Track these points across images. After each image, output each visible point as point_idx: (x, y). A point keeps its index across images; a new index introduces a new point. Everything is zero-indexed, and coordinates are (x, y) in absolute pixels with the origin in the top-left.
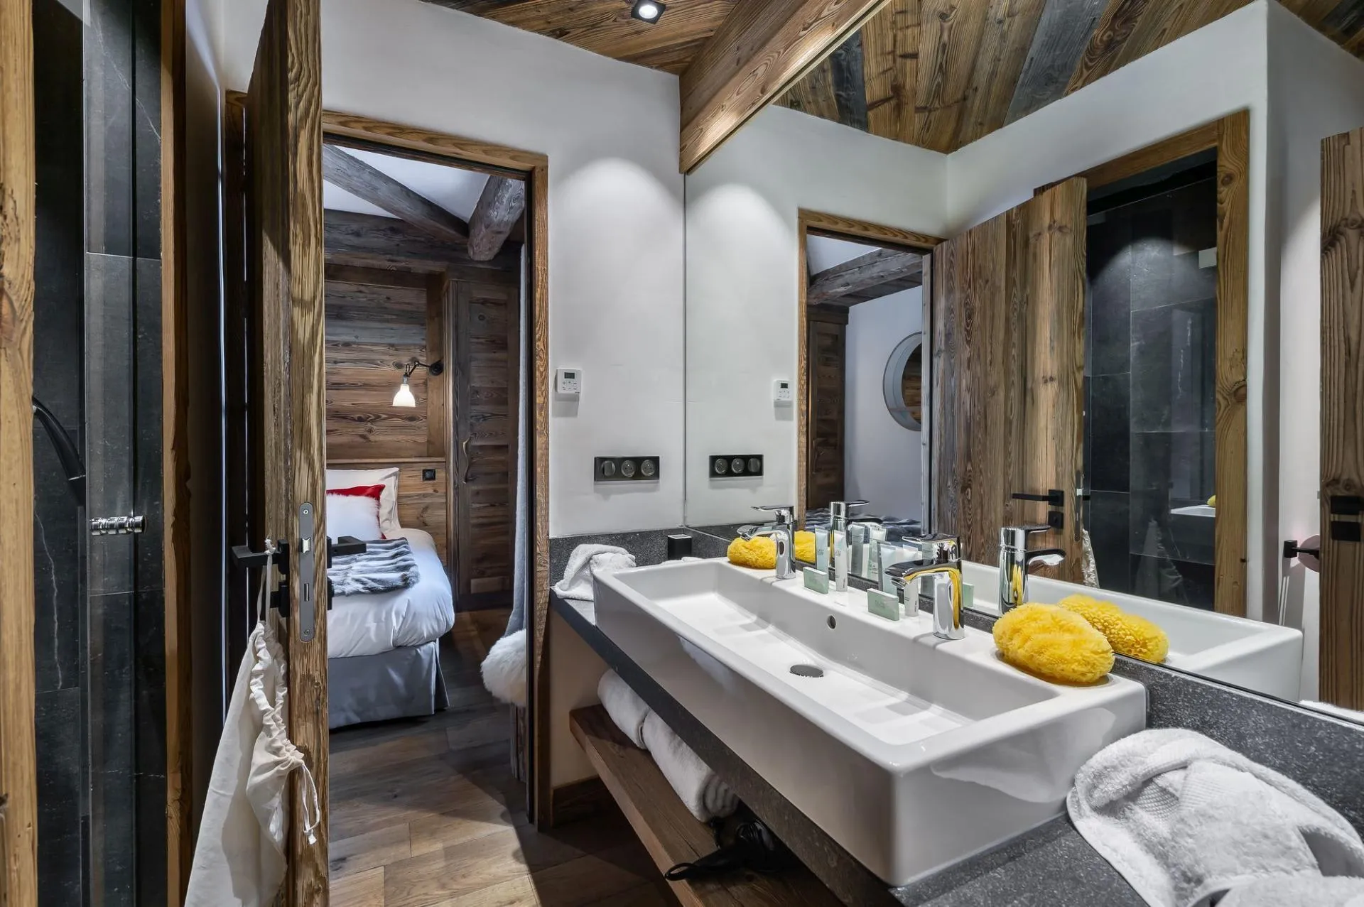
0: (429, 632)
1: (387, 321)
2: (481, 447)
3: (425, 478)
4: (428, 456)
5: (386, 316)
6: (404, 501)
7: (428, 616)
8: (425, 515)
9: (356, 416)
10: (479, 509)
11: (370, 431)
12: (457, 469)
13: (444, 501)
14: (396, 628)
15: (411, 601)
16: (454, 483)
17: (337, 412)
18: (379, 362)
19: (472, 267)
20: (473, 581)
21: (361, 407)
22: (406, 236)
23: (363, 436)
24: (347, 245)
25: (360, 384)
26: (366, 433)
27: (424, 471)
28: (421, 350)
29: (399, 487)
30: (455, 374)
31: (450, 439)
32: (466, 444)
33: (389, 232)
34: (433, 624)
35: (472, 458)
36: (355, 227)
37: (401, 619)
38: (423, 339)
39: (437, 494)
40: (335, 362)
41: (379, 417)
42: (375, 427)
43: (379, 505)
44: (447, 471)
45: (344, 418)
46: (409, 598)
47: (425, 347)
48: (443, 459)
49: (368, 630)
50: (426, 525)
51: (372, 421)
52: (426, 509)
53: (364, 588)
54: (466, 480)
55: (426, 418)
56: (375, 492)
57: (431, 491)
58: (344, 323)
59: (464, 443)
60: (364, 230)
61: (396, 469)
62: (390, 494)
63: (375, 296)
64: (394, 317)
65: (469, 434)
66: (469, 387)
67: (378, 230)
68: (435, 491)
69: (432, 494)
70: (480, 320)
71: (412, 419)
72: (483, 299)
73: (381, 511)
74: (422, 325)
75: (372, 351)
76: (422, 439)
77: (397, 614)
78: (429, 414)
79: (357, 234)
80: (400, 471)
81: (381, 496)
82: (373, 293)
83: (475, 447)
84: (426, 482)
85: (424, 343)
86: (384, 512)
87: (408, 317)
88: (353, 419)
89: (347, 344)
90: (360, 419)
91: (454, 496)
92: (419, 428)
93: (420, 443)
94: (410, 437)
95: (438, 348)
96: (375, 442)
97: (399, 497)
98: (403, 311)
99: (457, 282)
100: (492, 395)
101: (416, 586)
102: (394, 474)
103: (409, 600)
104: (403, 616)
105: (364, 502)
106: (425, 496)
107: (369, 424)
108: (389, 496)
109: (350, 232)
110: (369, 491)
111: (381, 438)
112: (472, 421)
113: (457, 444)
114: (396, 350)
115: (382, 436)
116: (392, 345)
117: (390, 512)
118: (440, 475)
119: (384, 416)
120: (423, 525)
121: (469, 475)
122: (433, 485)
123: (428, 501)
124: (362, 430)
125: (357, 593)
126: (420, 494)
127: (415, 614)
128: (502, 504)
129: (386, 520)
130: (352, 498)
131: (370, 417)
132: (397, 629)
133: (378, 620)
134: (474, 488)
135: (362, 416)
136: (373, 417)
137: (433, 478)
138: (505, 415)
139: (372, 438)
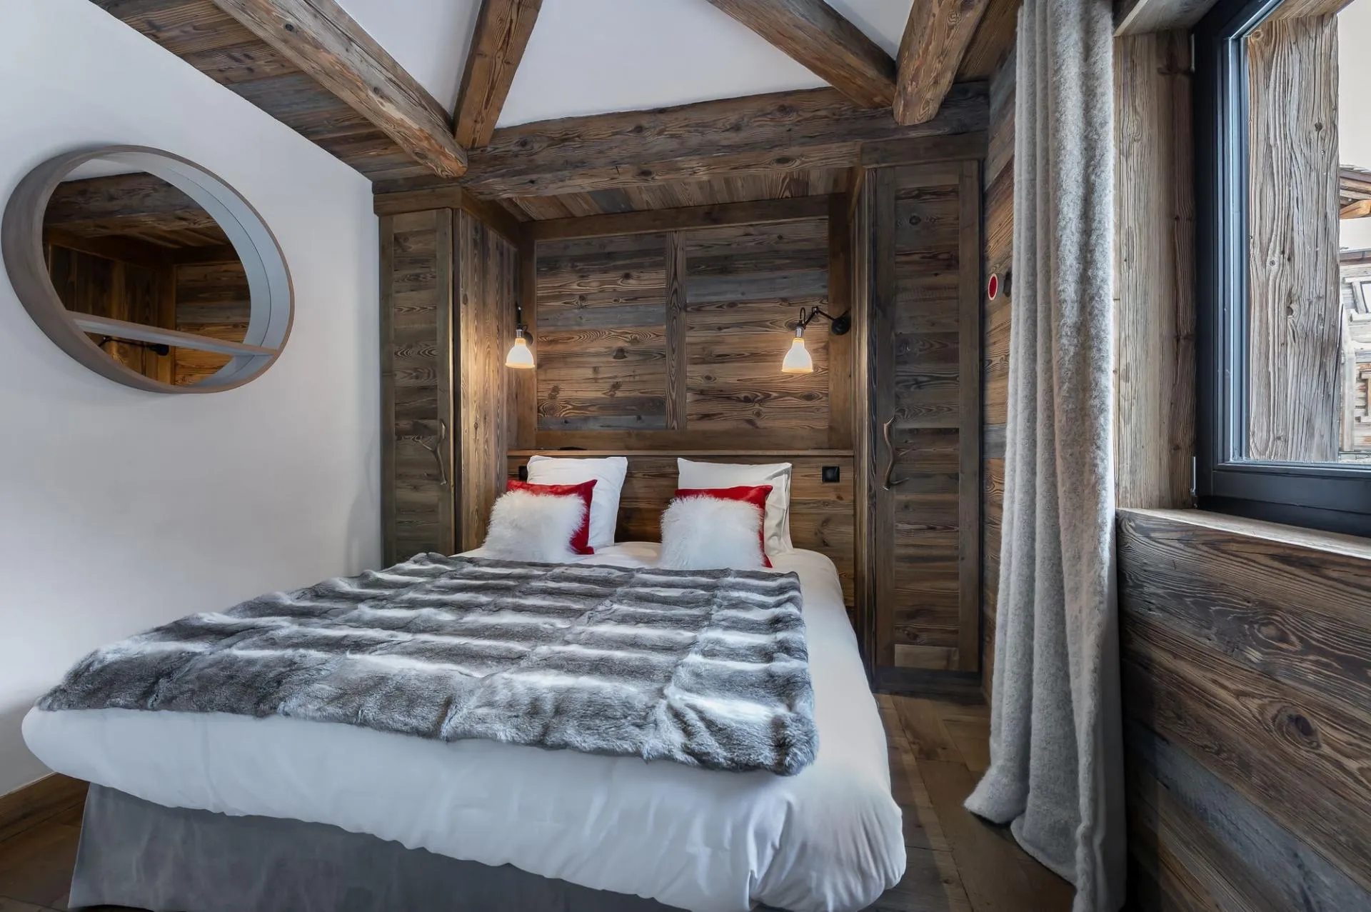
0: (841, 902)
1: (779, 268)
2: (912, 432)
3: (826, 479)
4: (830, 448)
5: (778, 262)
6: (798, 508)
7: (839, 860)
8: (826, 531)
9: (742, 395)
10: (909, 531)
11: (758, 414)
12: (874, 467)
13: (852, 512)
14: (756, 876)
15: (796, 808)
16: (870, 488)
17: (721, 391)
18: (768, 323)
19: (899, 140)
20: (899, 648)
21: (747, 383)
22: (800, 113)
23: (750, 422)
24: (724, 147)
25: (747, 354)
26: (753, 417)
27: (825, 469)
28: (821, 302)
29: (793, 490)
30: (872, 316)
31: (862, 420)
32: (890, 428)
33: (778, 115)
34: (853, 886)
35: (898, 450)
36: (733, 118)
37: (769, 852)
38: (824, 287)
39: (841, 502)
40: (720, 329)
41: (770, 395)
42: (764, 410)
43: (763, 515)
44: (856, 468)
45: (729, 398)
46: (790, 797)
47: (826, 297)
48: (849, 453)
49: (692, 859)
50: (827, 545)
51: (760, 402)
52: (826, 522)
53: (687, 750)
54: (889, 484)
55: (827, 395)
56: (759, 496)
57: (832, 497)
58: (730, 277)
59: (885, 426)
60: (746, 120)
61: (788, 465)
62: (779, 500)
63: (765, 237)
64: (788, 261)
65: (893, 412)
66: (893, 334)
67: (765, 115)
68: (840, 498)
69: (834, 501)
70: (913, 224)
71: (809, 397)
72: (918, 189)
73: (767, 523)
74: (823, 267)
75: (760, 310)
76: (822, 425)
77: (761, 837)
78: (831, 388)
79: (737, 128)
80: (793, 467)
81: (767, 502)
82: (762, 234)
83: (903, 432)
84: (827, 484)
85: (824, 291)
86: (771, 523)
87: (805, 258)
88: (739, 400)
89: (732, 305)
90: (747, 400)
91: (869, 508)
92: (818, 410)
93: (818, 430)
94: (806, 423)
95: (843, 295)
96: (765, 428)
97: (792, 504)
98: (800, 251)
99: (876, 170)
100: (932, 345)
101: (806, 772)
102: (786, 471)
103: (789, 807)
104: (773, 845)
105: (744, 509)
106: (826, 503)
107: (757, 406)
108: (778, 502)
109: (728, 127)
110: (752, 493)
111: (770, 424)
112: (897, 389)
113: (874, 428)
114: (790, 305)
115: (774, 421)
116: (784, 300)
117: (779, 525)
118: (846, 475)
119: (774, 394)
120: (821, 545)
121: (893, 476)
122: (836, 489)
123: (828, 511)
124: (749, 414)
125: (667, 758)
126: (819, 501)
127: (804, 847)
128: (946, 528)
129: (774, 535)
130: (728, 504)
131: (758, 396)
132: (759, 876)
133: (713, 840)
134: (902, 497)
135: (749, 395)
136: (761, 396)
137: (836, 479)
138: (955, 379)
139: (760, 423)
